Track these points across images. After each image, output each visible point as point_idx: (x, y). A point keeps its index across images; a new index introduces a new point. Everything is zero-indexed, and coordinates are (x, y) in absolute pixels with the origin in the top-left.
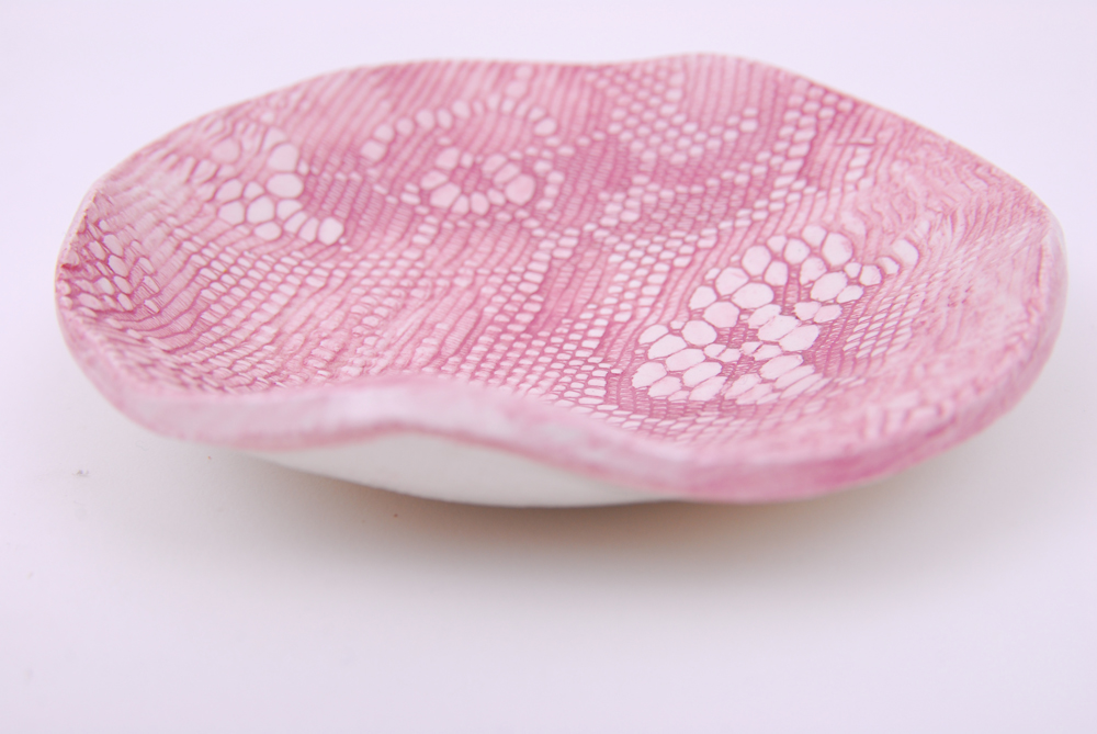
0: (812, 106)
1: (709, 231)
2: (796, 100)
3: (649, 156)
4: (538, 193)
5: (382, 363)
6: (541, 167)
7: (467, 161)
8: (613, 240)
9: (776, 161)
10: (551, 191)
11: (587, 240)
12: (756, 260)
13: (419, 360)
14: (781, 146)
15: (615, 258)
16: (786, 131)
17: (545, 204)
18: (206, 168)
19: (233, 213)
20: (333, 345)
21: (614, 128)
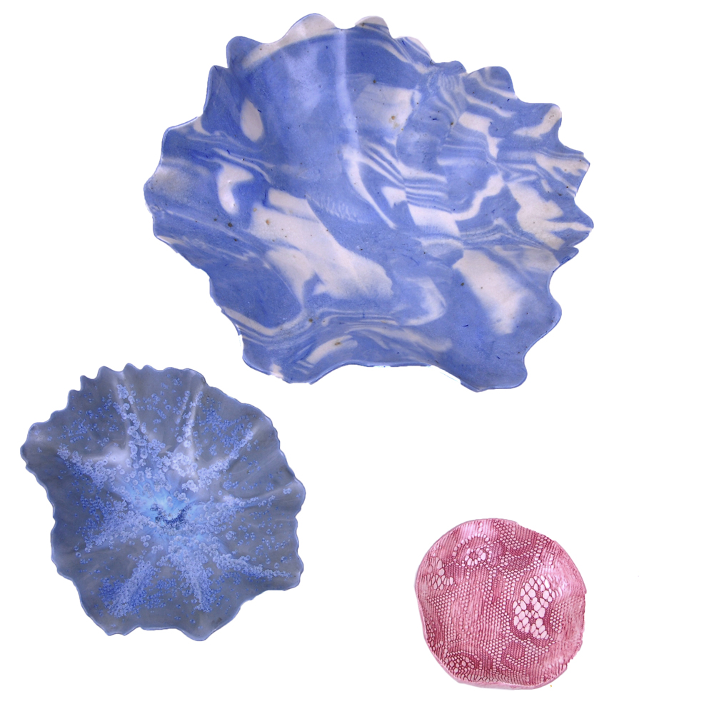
0: (542, 540)
1: (522, 571)
2: (539, 538)
3: (509, 547)
4: (487, 558)
5: (470, 622)
6: (487, 550)
7: (472, 551)
8: (503, 571)
9: (535, 552)
10: (490, 556)
11: (499, 571)
12: (531, 581)
13: (476, 619)
14: (536, 549)
15: (505, 577)
16: (537, 545)
17: (489, 560)
18: (429, 576)
19: (435, 587)
20: (461, 619)
21: (501, 539)
